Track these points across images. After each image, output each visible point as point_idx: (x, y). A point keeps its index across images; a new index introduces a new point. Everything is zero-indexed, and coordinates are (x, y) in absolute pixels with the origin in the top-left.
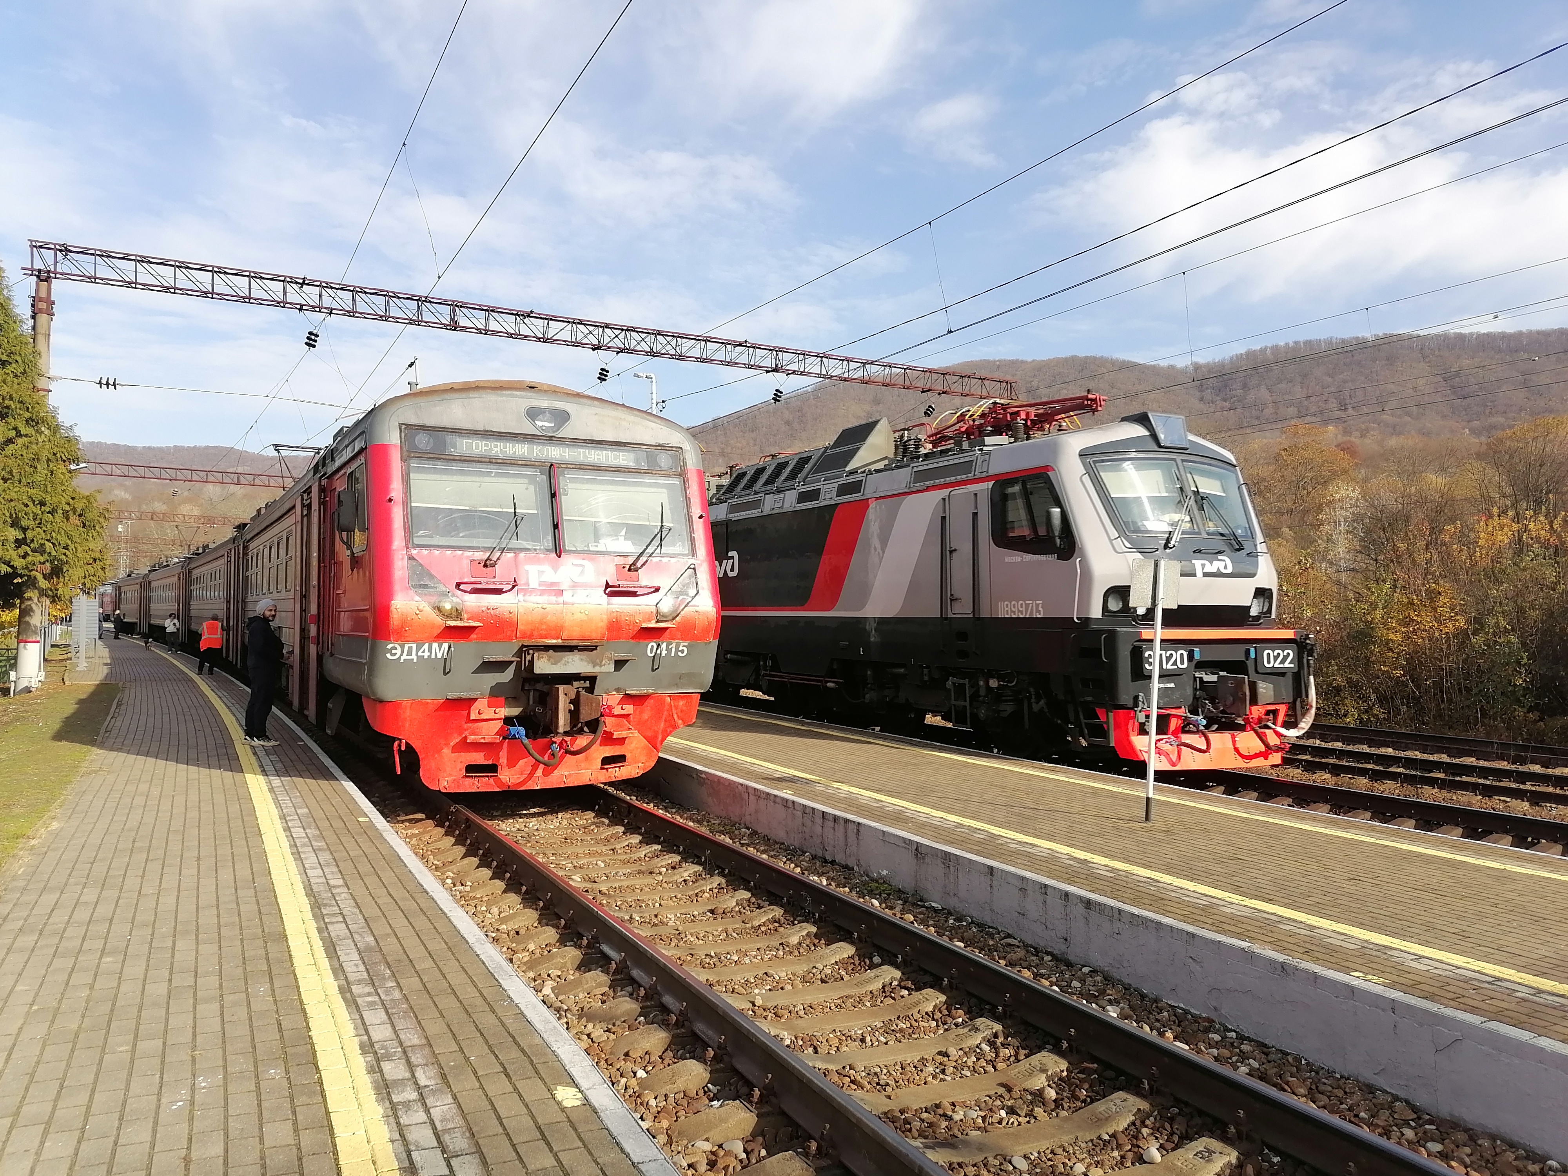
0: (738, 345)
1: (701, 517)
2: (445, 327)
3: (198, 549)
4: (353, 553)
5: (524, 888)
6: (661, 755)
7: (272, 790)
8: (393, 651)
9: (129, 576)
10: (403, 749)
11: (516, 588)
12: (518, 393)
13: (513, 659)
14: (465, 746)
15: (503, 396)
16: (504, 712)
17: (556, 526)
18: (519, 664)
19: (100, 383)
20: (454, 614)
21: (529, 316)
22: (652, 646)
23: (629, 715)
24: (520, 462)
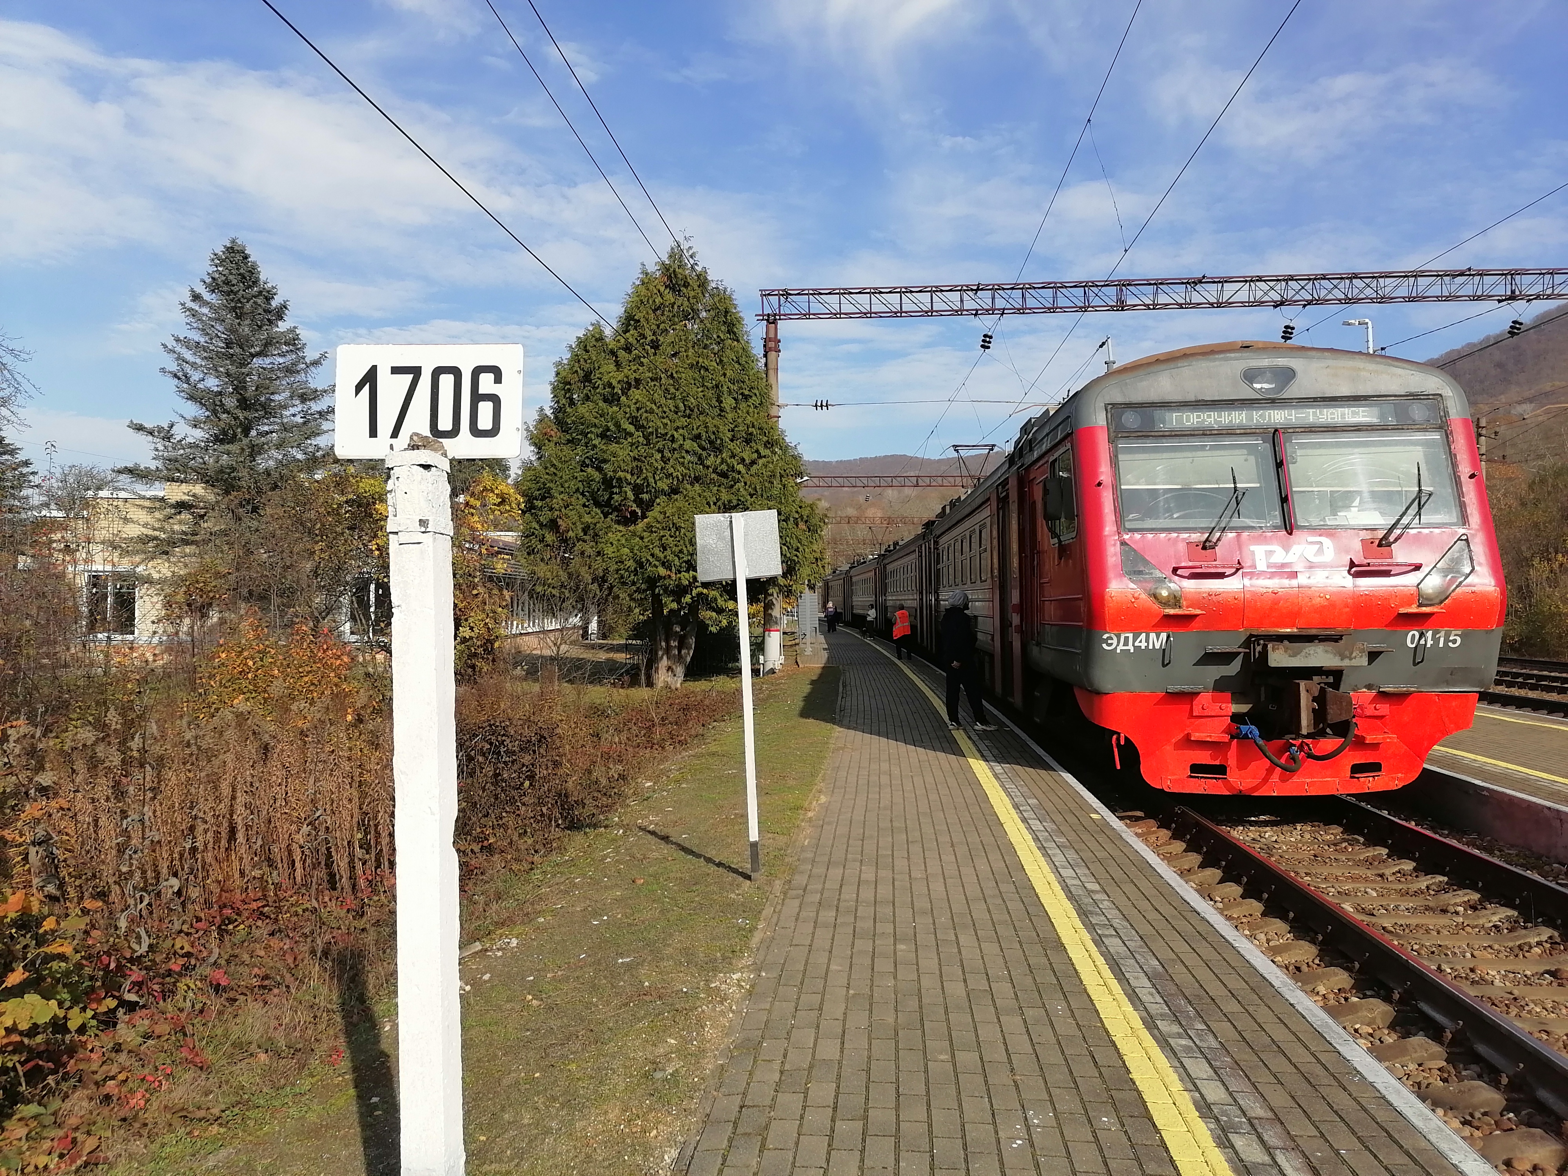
0: (1458, 275)
1: (1472, 476)
2: (1112, 309)
3: (889, 546)
4: (1060, 541)
5: (1291, 915)
6: (1425, 766)
7: (996, 776)
8: (1109, 642)
9: (834, 572)
10: (1122, 743)
11: (1240, 572)
12: (1232, 355)
13: (1240, 650)
14: (1188, 743)
15: (1215, 360)
16: (1234, 708)
17: (1284, 500)
18: (1247, 656)
19: (816, 406)
20: (1172, 601)
21: (1200, 282)
22: (1414, 635)
23: (1383, 717)
24: (1238, 432)
